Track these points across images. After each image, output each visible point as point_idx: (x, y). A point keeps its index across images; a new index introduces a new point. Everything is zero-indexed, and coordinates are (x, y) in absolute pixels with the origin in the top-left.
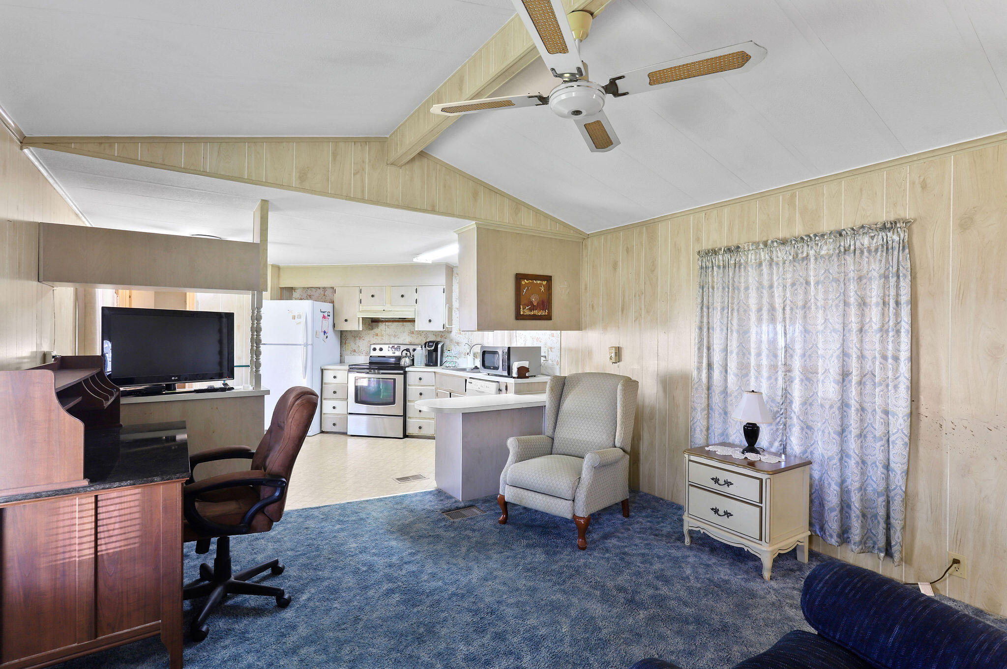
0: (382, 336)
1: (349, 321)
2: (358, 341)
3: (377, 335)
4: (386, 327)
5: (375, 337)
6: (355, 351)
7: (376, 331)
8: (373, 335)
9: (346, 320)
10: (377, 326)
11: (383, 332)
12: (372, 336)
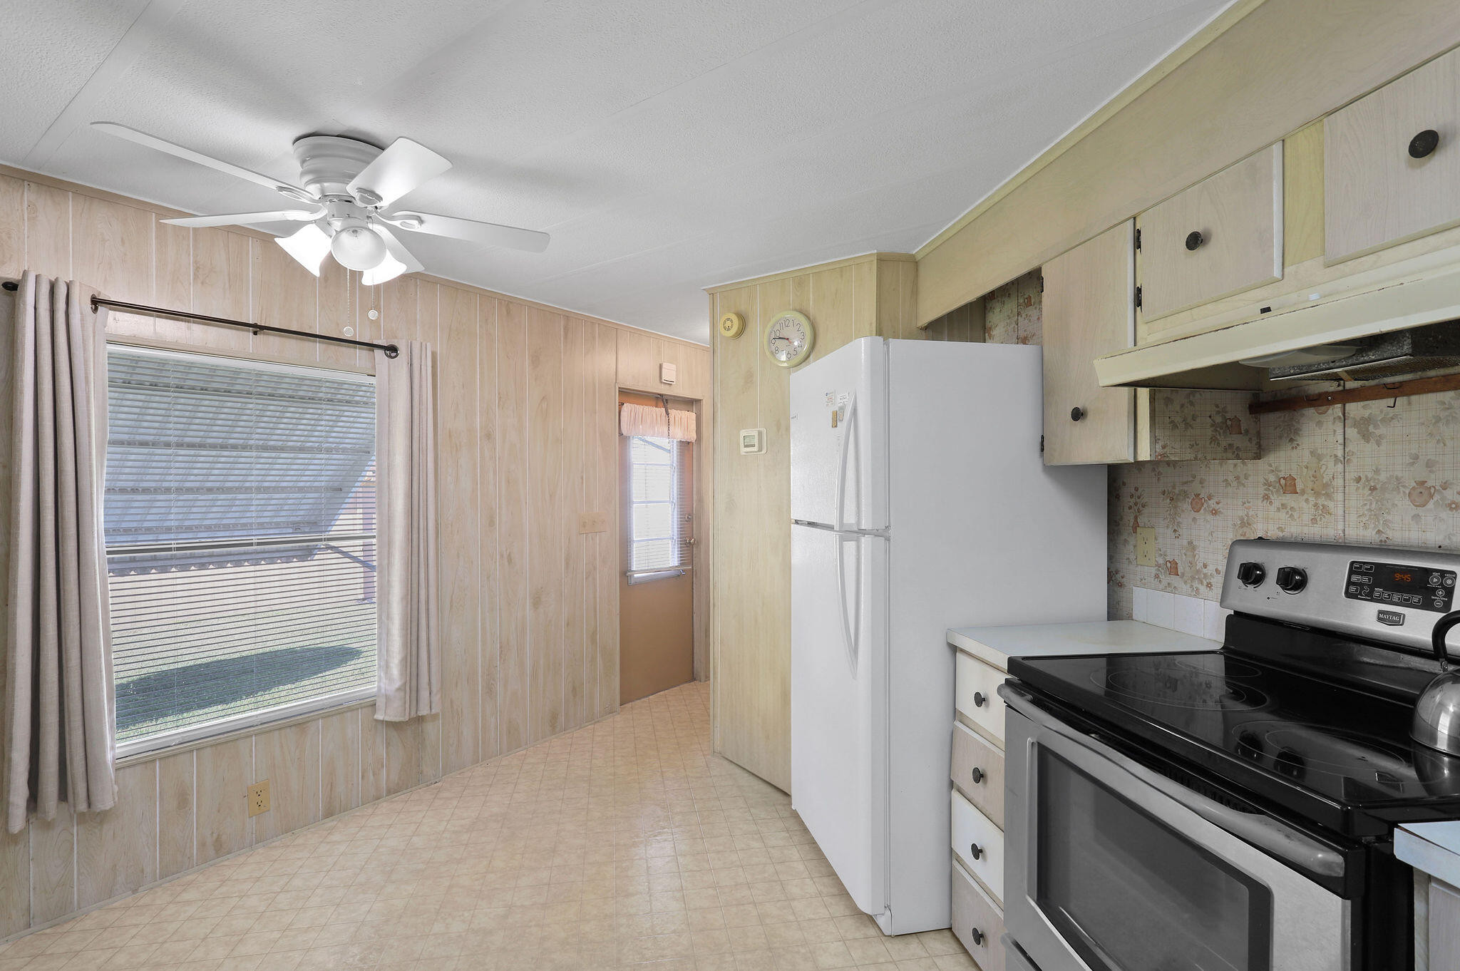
0: (1323, 490)
1: (1090, 416)
2: (1186, 517)
3: (1289, 486)
4: (1352, 432)
5: (1277, 500)
6: (1173, 569)
7: (1284, 460)
8: (1268, 484)
9: (1078, 415)
10: (1291, 435)
11: (1331, 469)
12: (1262, 491)
